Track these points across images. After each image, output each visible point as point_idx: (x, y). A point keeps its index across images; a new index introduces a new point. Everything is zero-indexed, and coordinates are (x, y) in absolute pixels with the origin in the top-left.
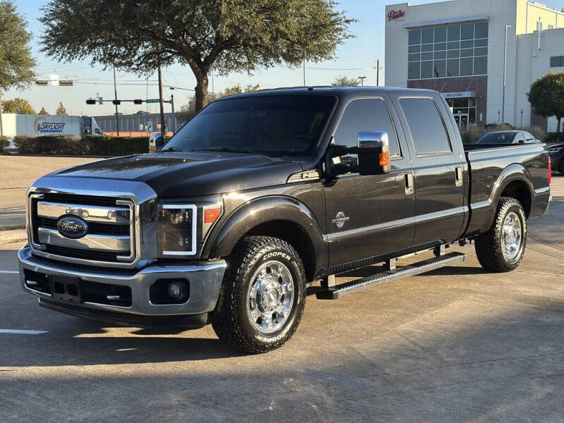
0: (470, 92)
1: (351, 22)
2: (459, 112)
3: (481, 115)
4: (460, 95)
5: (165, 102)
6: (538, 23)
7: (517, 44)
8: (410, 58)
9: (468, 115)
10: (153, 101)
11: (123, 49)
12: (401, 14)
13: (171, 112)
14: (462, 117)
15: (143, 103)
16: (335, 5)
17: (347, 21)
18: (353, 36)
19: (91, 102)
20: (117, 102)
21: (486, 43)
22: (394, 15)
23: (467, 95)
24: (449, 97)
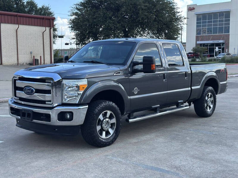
0: (222, 41)
3: (227, 50)
4: (218, 41)
8: (197, 26)
9: (221, 50)
12: (194, 9)
14: (219, 51)
19: (67, 44)
21: (229, 20)
22: (191, 9)
23: (221, 41)
24: (213, 42)
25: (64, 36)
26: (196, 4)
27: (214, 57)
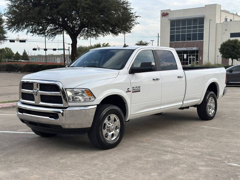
1: (138, 17)
2: (191, 56)
3: (201, 57)
4: (192, 49)
5: (66, 50)
6: (225, 18)
7: (216, 28)
8: (171, 33)
9: (195, 57)
10: (61, 49)
11: (41, 27)
12: (167, 14)
13: (68, 54)
14: (193, 58)
15: (57, 50)
16: (132, 10)
17: (136, 17)
18: (138, 23)
19: (35, 49)
20: (46, 50)
21: (203, 27)
22: (164, 14)
23: (195, 49)
24: (187, 50)
25: (26, 40)
26: (170, 10)
27: (188, 65)
